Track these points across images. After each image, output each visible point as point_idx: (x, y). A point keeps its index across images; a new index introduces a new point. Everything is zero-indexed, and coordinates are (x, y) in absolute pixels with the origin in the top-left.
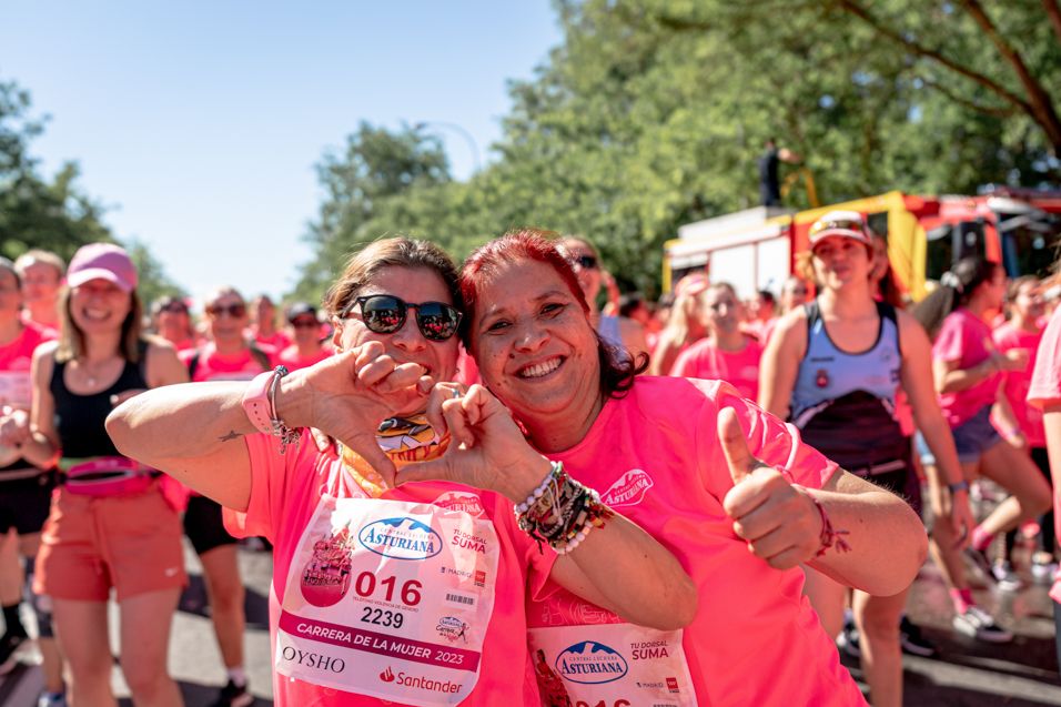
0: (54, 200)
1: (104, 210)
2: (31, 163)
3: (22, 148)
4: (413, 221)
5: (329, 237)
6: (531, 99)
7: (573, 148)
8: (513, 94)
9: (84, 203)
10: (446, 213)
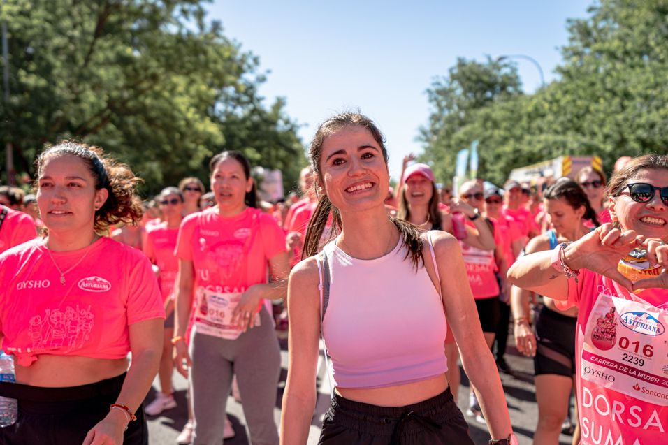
0: (270, 121)
1: (298, 127)
2: (259, 100)
3: (254, 92)
4: (496, 125)
5: (435, 138)
6: (584, 32)
7: (619, 66)
8: (571, 30)
9: (287, 122)
10: (520, 118)
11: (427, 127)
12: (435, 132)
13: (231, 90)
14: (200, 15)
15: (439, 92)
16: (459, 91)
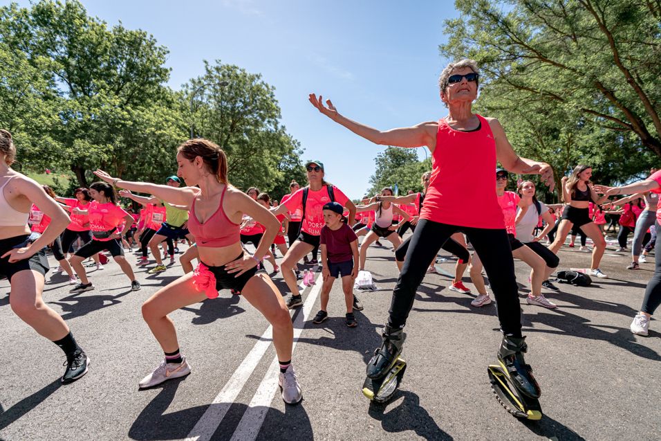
4: (405, 175)
5: (378, 181)
11: (375, 175)
12: (378, 177)
13: (287, 157)
14: (276, 124)
15: (381, 160)
16: (390, 160)
